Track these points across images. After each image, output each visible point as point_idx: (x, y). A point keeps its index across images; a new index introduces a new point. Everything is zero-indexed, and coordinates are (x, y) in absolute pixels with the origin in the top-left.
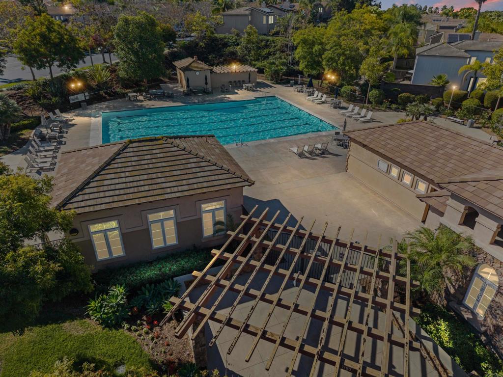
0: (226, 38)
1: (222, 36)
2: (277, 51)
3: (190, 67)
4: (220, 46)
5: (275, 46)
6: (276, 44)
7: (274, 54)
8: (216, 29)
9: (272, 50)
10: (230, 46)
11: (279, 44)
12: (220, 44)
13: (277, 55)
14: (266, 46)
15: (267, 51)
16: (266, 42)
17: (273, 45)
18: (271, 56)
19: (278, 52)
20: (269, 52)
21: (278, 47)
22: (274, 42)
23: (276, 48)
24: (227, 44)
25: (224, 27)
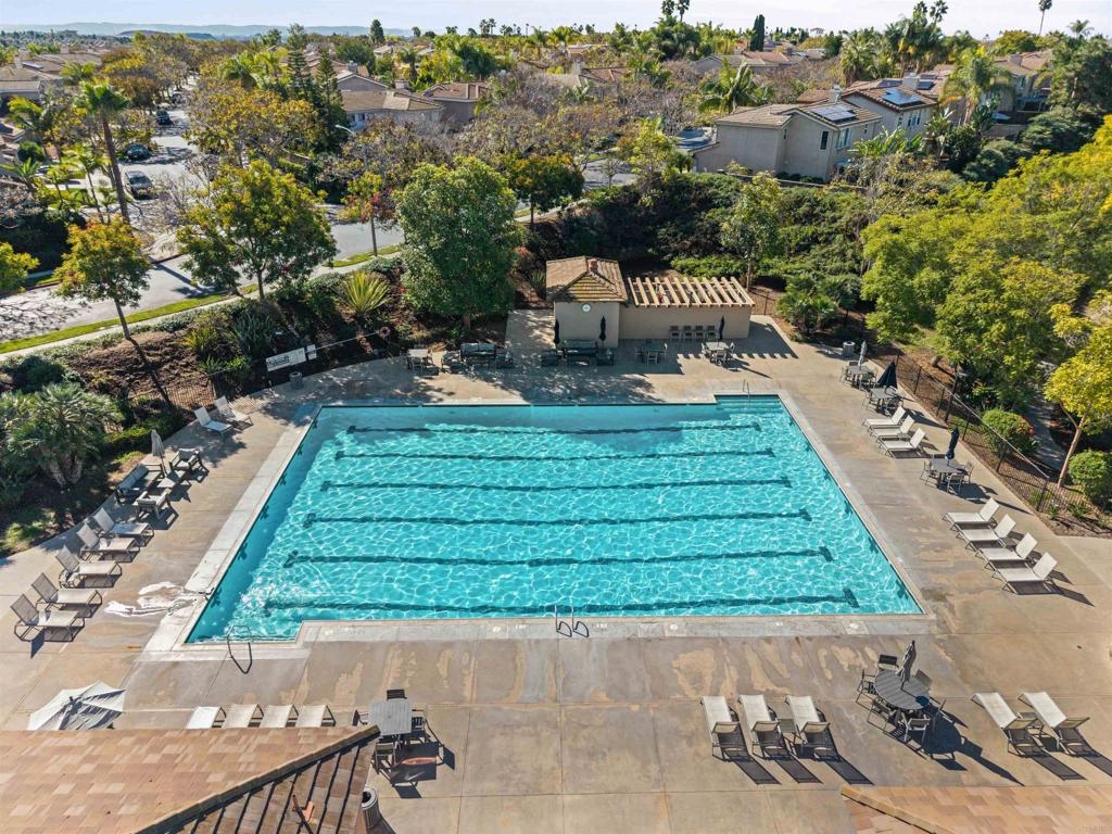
0: (712, 185)
1: (705, 177)
2: (837, 232)
3: (572, 291)
4: (693, 204)
5: (834, 220)
6: (837, 214)
7: (828, 242)
8: (698, 156)
9: (824, 228)
10: (718, 206)
11: (847, 217)
12: (694, 200)
13: (835, 246)
14: (810, 217)
15: (809, 230)
16: (812, 207)
17: (829, 214)
18: (818, 247)
19: (839, 237)
20: (813, 233)
21: (842, 222)
22: (833, 207)
23: (834, 225)
24: (710, 201)
25: (717, 151)
